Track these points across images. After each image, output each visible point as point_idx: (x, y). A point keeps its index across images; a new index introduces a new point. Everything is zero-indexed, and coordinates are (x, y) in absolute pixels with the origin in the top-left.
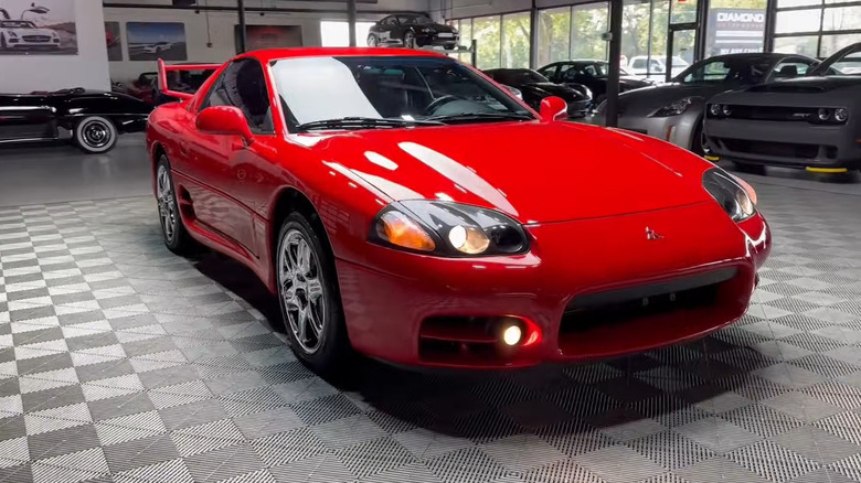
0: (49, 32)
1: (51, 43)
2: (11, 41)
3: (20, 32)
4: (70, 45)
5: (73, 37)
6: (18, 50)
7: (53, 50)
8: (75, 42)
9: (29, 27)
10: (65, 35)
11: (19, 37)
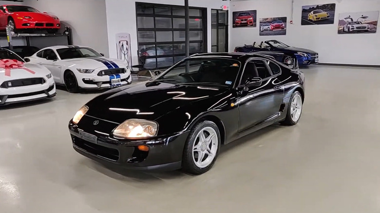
0: (366, 25)
1: (366, 29)
2: (352, 29)
3: (356, 26)
4: (373, 30)
5: (375, 27)
6: (354, 32)
7: (366, 31)
8: (376, 28)
9: (359, 24)
10: (373, 26)
11: (355, 27)
